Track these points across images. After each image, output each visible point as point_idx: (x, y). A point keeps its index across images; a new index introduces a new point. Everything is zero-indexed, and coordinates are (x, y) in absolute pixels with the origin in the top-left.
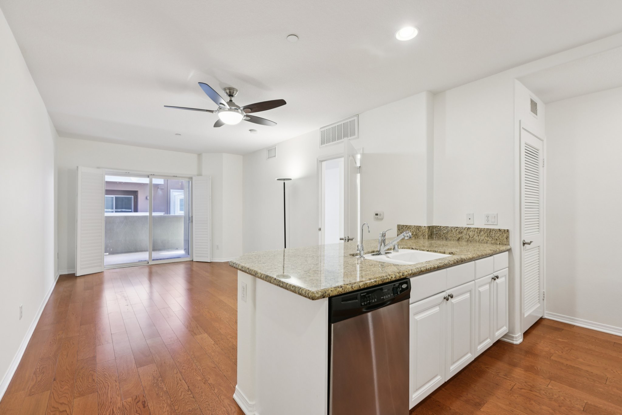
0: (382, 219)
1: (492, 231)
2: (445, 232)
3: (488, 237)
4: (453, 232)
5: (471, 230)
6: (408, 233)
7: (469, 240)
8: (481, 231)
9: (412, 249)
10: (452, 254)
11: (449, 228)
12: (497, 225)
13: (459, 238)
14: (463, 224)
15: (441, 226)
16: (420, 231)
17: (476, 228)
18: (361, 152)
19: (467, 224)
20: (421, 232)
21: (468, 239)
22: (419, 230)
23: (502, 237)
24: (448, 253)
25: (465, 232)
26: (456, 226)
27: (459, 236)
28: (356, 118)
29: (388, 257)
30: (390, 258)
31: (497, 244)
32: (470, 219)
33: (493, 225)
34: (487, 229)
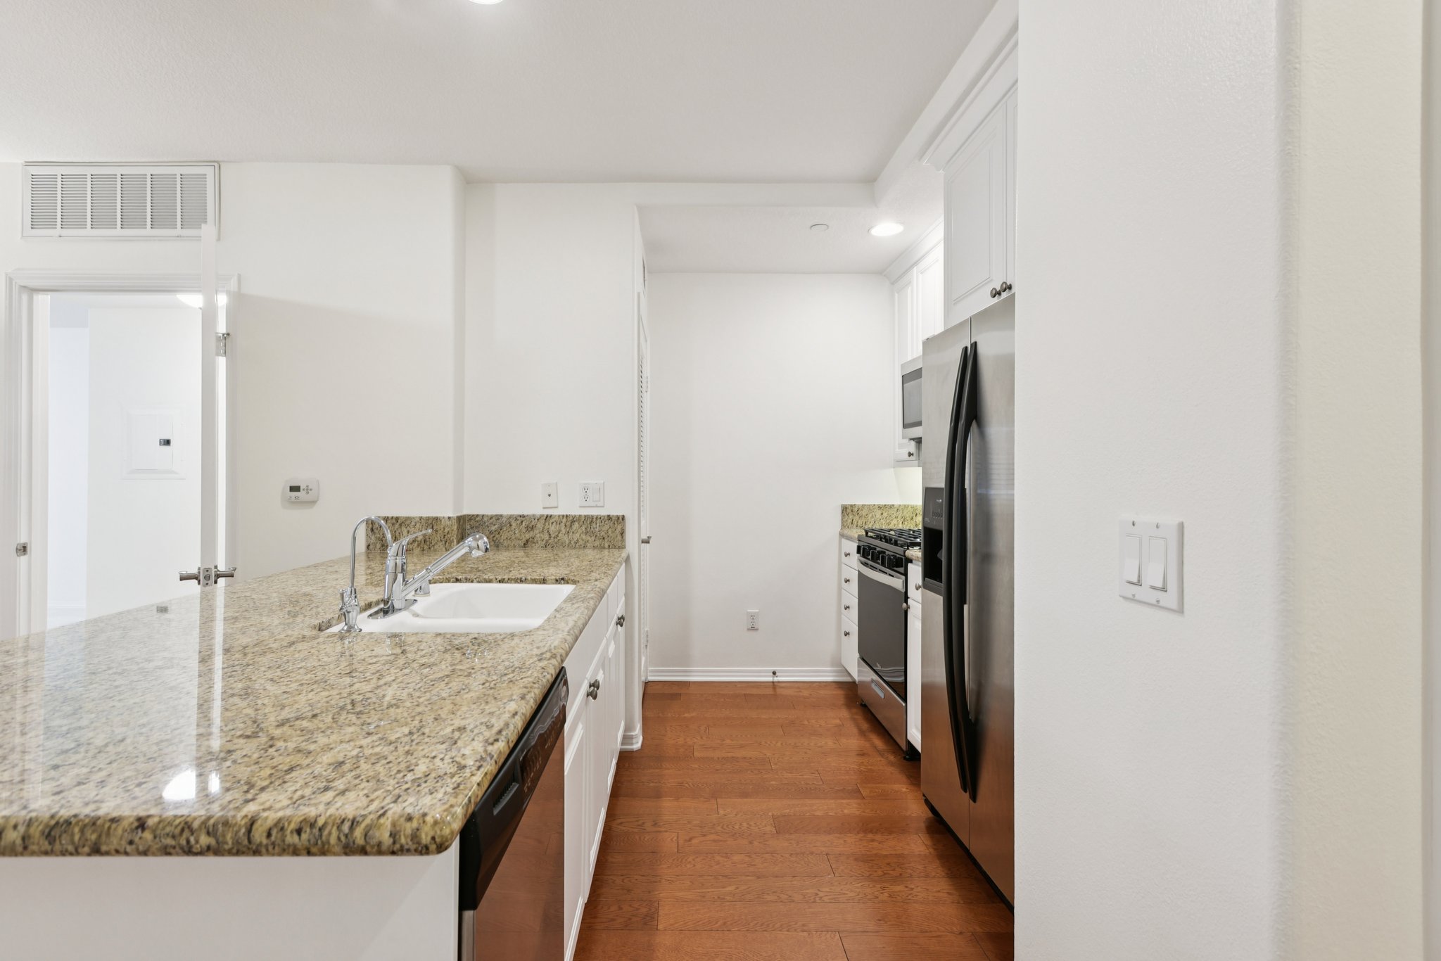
0: (313, 503)
1: (594, 520)
2: (493, 528)
3: (586, 533)
4: (513, 527)
5: (553, 520)
6: (481, 538)
7: (552, 544)
8: (573, 522)
9: (457, 580)
10: (562, 582)
11: (504, 519)
12: (603, 507)
13: (527, 541)
14: (533, 507)
15: (483, 516)
16: (437, 531)
17: (563, 516)
18: (233, 285)
19: (544, 508)
20: (440, 532)
21: (547, 541)
22: (435, 528)
23: (613, 532)
24: (554, 581)
25: (540, 526)
26: (521, 514)
27: (528, 536)
28: (209, 171)
29: (417, 615)
30: (423, 617)
31: (604, 548)
32: (549, 495)
33: (597, 506)
34: (585, 516)
